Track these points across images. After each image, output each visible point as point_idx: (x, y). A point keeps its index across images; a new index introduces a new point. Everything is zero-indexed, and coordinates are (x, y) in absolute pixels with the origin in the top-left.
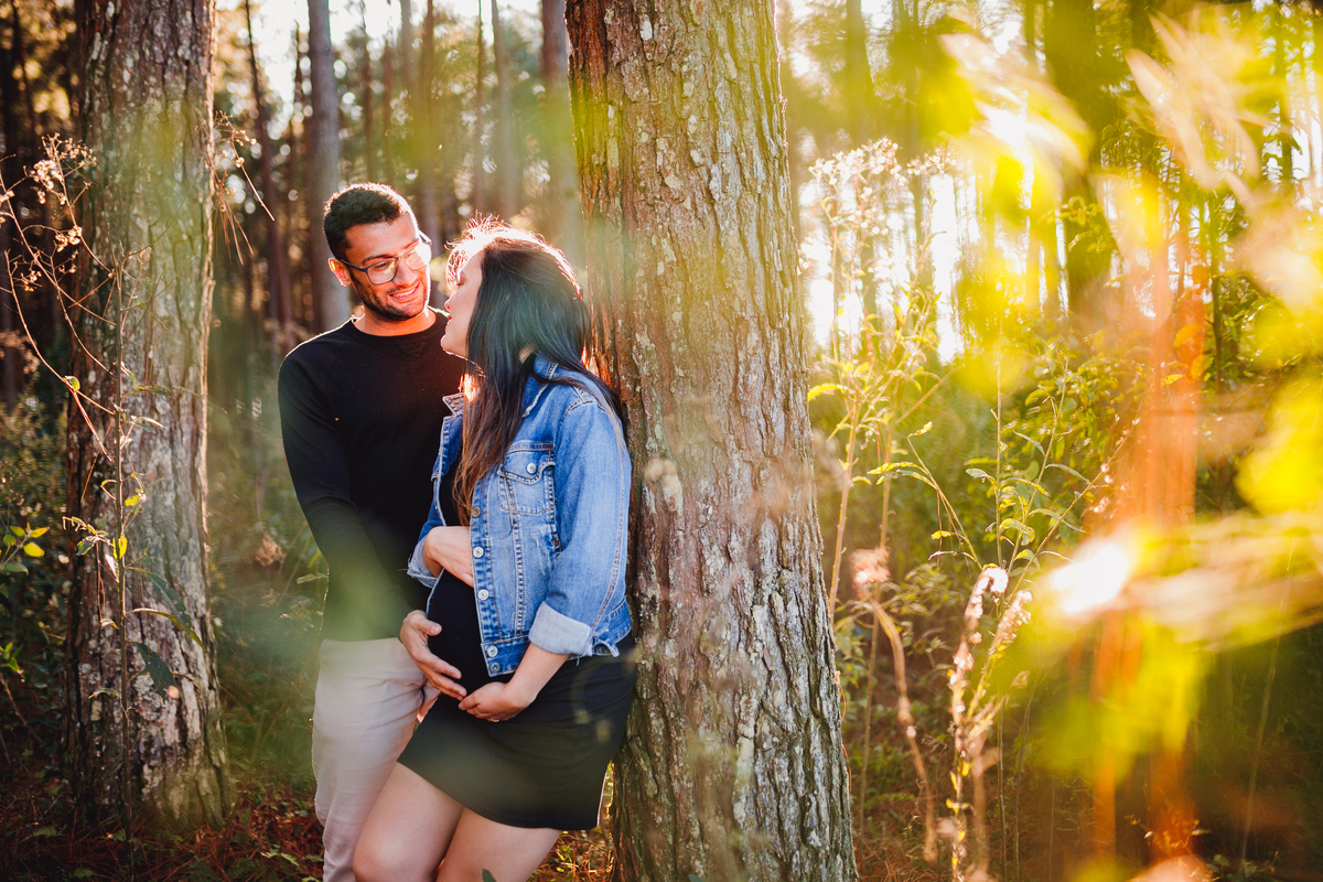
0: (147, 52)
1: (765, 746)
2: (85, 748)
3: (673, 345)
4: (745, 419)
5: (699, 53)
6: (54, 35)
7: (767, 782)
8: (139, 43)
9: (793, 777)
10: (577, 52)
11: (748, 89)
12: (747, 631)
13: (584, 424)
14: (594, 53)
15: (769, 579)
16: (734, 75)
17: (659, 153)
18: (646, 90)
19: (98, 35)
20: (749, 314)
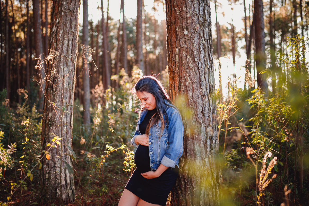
0: (65, 30)
1: (207, 189)
2: (44, 185)
3: (189, 100)
4: (205, 117)
5: (197, 37)
6: (22, 20)
7: (207, 197)
8: (63, 28)
9: (213, 196)
10: (169, 36)
11: (207, 46)
12: (204, 163)
13: (176, 117)
14: (173, 36)
15: (209, 152)
16: (204, 43)
17: (188, 59)
18: (185, 45)
19: (54, 26)
20: (206, 94)
